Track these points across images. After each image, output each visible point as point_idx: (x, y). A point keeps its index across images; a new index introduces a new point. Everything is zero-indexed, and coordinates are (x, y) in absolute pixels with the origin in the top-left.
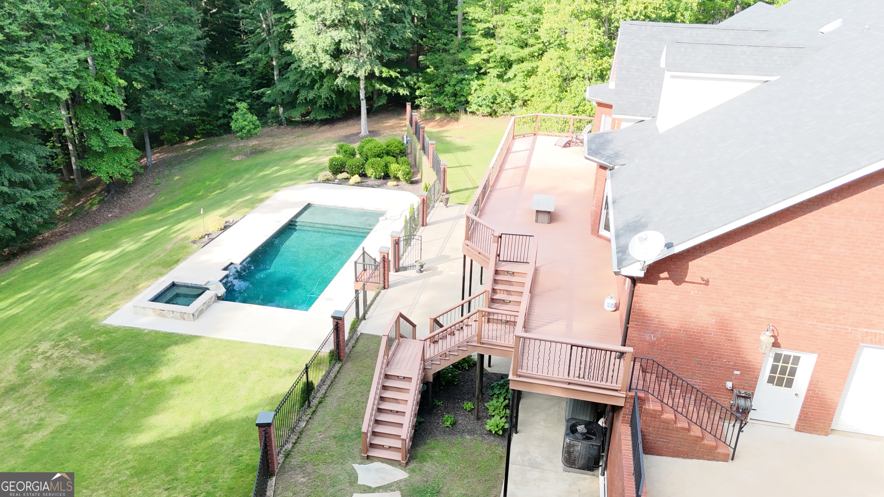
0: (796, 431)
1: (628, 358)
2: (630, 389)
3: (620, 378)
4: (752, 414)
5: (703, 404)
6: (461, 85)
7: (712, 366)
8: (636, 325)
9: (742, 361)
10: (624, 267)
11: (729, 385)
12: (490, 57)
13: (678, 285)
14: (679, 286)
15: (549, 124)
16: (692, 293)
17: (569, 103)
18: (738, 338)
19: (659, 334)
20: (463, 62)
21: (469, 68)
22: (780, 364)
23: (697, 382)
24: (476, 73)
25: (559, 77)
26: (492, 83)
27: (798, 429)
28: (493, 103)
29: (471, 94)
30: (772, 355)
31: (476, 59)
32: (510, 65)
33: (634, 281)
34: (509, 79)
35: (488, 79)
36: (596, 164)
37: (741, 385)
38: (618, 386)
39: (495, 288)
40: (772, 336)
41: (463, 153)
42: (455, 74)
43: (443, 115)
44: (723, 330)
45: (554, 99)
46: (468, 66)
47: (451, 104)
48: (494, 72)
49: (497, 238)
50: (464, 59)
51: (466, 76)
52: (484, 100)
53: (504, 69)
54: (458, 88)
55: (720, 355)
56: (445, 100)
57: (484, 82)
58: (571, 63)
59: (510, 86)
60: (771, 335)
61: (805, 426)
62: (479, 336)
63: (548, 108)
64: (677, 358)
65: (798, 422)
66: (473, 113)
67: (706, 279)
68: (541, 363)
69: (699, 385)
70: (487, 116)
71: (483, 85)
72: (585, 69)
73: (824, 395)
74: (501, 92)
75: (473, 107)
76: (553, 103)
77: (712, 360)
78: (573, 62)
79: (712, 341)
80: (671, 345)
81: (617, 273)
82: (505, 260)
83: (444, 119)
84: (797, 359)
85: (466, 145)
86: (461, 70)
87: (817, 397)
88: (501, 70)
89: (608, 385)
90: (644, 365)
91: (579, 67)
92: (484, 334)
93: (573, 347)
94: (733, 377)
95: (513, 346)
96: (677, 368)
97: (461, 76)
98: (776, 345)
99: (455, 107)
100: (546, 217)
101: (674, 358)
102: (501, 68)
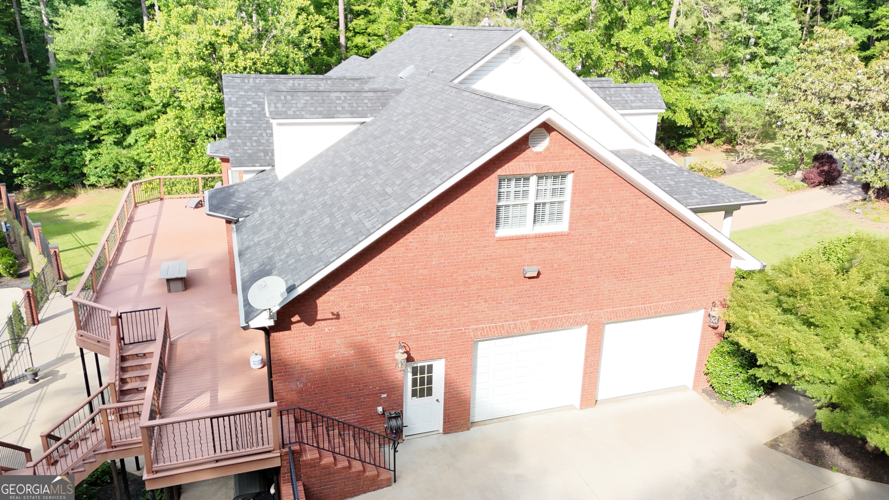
0: (444, 434)
1: (274, 413)
2: (283, 445)
3: (271, 438)
4: (405, 431)
5: (361, 436)
6: (70, 157)
7: (361, 396)
8: (279, 376)
9: (386, 383)
10: (251, 320)
11: (380, 409)
12: (101, 123)
13: (311, 325)
14: (313, 326)
15: (179, 186)
16: (326, 330)
17: (196, 164)
18: (378, 362)
19: (304, 380)
20: (68, 131)
21: (76, 137)
22: (418, 376)
23: (351, 417)
24: (87, 141)
25: (181, 137)
26: (110, 151)
27: (446, 431)
28: (116, 172)
29: (86, 165)
30: (410, 370)
31: (84, 126)
32: (127, 130)
33: (267, 331)
34: (130, 146)
35: (104, 148)
36: (224, 220)
37: (390, 407)
38: (271, 447)
39: (124, 377)
40: (405, 352)
41: (84, 232)
42: (60, 145)
43: (54, 192)
44: (363, 358)
45: (179, 161)
46: (76, 135)
47: (63, 179)
48: (110, 139)
49: (114, 320)
50: (69, 128)
51: (76, 146)
52: (104, 170)
53: (122, 135)
54: (67, 160)
55: (366, 383)
56: (53, 175)
57: (100, 151)
58: (190, 122)
59: (133, 153)
60: (403, 351)
61: (450, 427)
62: (109, 439)
63: (176, 171)
64: (327, 398)
65: (444, 425)
66: (93, 186)
67: (336, 313)
68: (179, 449)
69: (353, 419)
70: (112, 187)
71: (99, 154)
72: (206, 127)
73: (458, 393)
74: (123, 160)
75: (93, 179)
76: (180, 164)
77: (360, 390)
78: (192, 120)
79: (356, 372)
80: (319, 387)
81: (245, 328)
82: (132, 341)
83: (57, 197)
84: (430, 367)
85: (88, 221)
86: (68, 140)
87: (453, 397)
88: (118, 136)
89: (260, 449)
90: (298, 415)
91: (200, 126)
92: (115, 435)
93: (213, 420)
94: (382, 401)
95: (141, 440)
96: (330, 408)
97: (68, 147)
98: (410, 359)
99: (69, 182)
100: (180, 284)
101: (324, 399)
102: (118, 133)
